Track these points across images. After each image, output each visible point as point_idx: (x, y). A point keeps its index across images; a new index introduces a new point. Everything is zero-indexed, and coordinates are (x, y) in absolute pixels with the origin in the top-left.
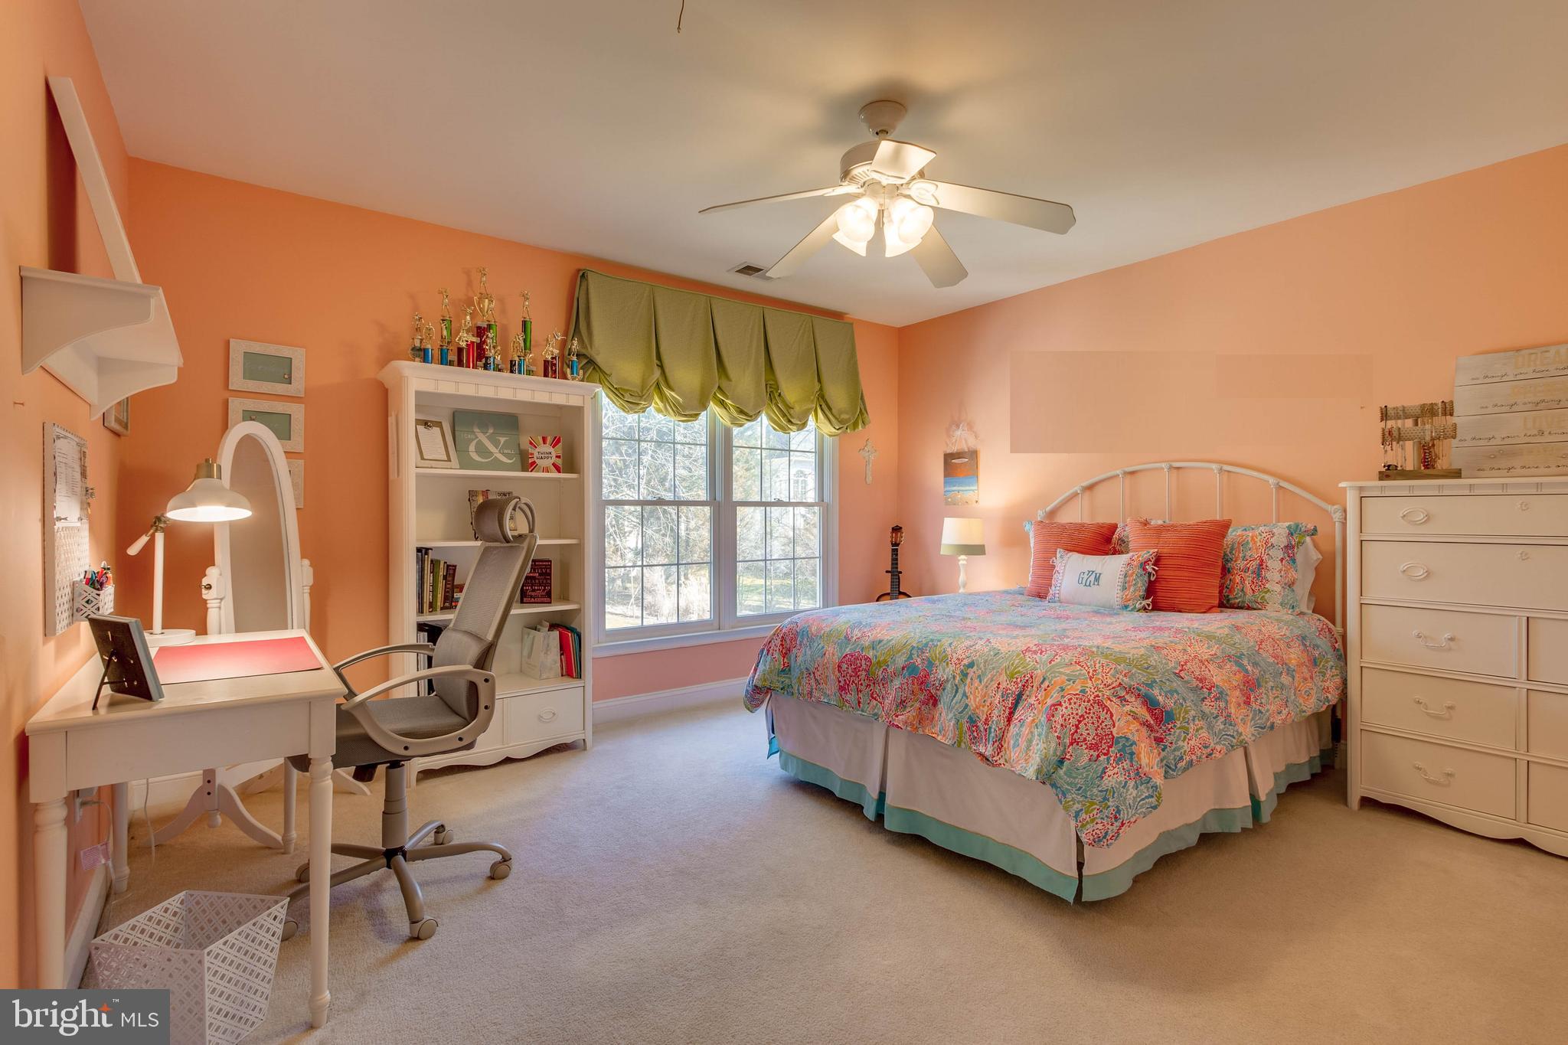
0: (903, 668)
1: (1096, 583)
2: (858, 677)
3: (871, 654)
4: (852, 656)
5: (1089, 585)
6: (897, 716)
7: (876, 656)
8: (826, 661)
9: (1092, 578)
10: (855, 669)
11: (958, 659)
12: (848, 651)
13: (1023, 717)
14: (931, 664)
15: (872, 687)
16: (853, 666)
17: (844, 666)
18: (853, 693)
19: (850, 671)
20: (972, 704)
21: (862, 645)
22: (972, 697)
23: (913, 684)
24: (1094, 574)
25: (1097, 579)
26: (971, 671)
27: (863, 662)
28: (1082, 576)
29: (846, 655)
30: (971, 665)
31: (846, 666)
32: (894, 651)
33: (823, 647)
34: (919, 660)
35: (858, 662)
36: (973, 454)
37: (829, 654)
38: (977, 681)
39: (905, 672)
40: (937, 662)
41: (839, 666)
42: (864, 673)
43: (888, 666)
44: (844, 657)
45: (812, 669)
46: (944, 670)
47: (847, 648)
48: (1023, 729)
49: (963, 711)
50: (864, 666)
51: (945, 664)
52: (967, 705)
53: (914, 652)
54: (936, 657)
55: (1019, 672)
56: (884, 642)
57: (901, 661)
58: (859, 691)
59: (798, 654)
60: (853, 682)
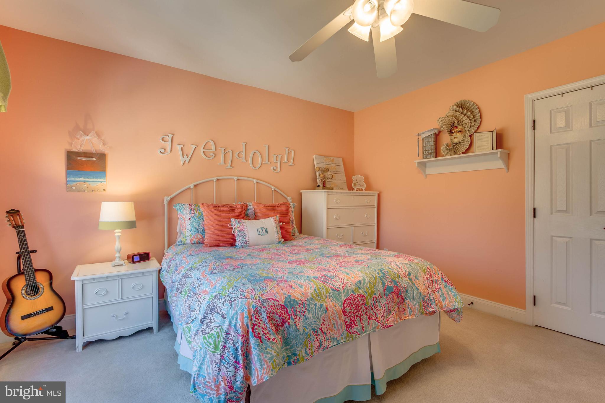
0: (384, 291)
1: (267, 233)
2: (360, 311)
3: (361, 292)
4: (350, 299)
5: (264, 235)
6: (388, 320)
7: (365, 292)
8: (331, 313)
9: (264, 231)
10: (356, 306)
11: (403, 274)
12: (343, 298)
13: (439, 286)
14: (395, 282)
15: (368, 313)
16: (354, 306)
17: (348, 309)
18: (358, 324)
19: (353, 310)
20: (421, 291)
21: (350, 289)
22: (420, 288)
23: (393, 296)
24: (264, 229)
25: (266, 231)
26: (411, 277)
27: (360, 300)
28: (259, 231)
29: (345, 301)
30: (410, 274)
31: (349, 308)
32: (372, 284)
33: (321, 305)
34: (388, 282)
35: (356, 301)
36: (102, 157)
37: (331, 307)
38: (416, 280)
39: (386, 292)
40: (397, 279)
41: (344, 312)
42: (362, 306)
43: (375, 294)
44: (344, 303)
45: (317, 327)
46: (403, 282)
47: (340, 296)
48: (443, 291)
49: (420, 297)
50: (361, 302)
51: (401, 279)
52: (420, 293)
53: (383, 279)
54: (395, 277)
55: (425, 269)
56: (362, 281)
57: (380, 287)
58: (361, 320)
59: (297, 323)
60: (357, 316)
